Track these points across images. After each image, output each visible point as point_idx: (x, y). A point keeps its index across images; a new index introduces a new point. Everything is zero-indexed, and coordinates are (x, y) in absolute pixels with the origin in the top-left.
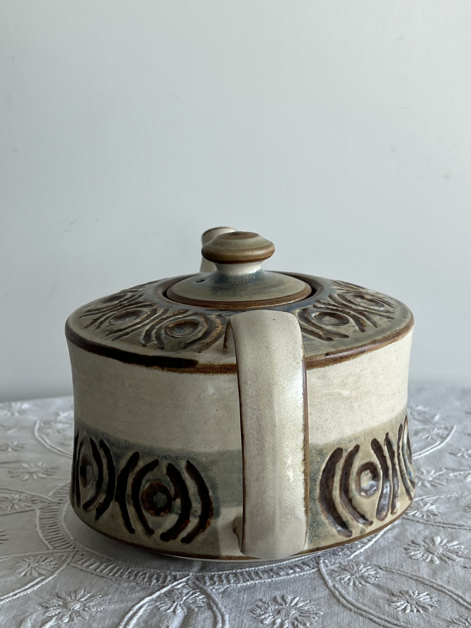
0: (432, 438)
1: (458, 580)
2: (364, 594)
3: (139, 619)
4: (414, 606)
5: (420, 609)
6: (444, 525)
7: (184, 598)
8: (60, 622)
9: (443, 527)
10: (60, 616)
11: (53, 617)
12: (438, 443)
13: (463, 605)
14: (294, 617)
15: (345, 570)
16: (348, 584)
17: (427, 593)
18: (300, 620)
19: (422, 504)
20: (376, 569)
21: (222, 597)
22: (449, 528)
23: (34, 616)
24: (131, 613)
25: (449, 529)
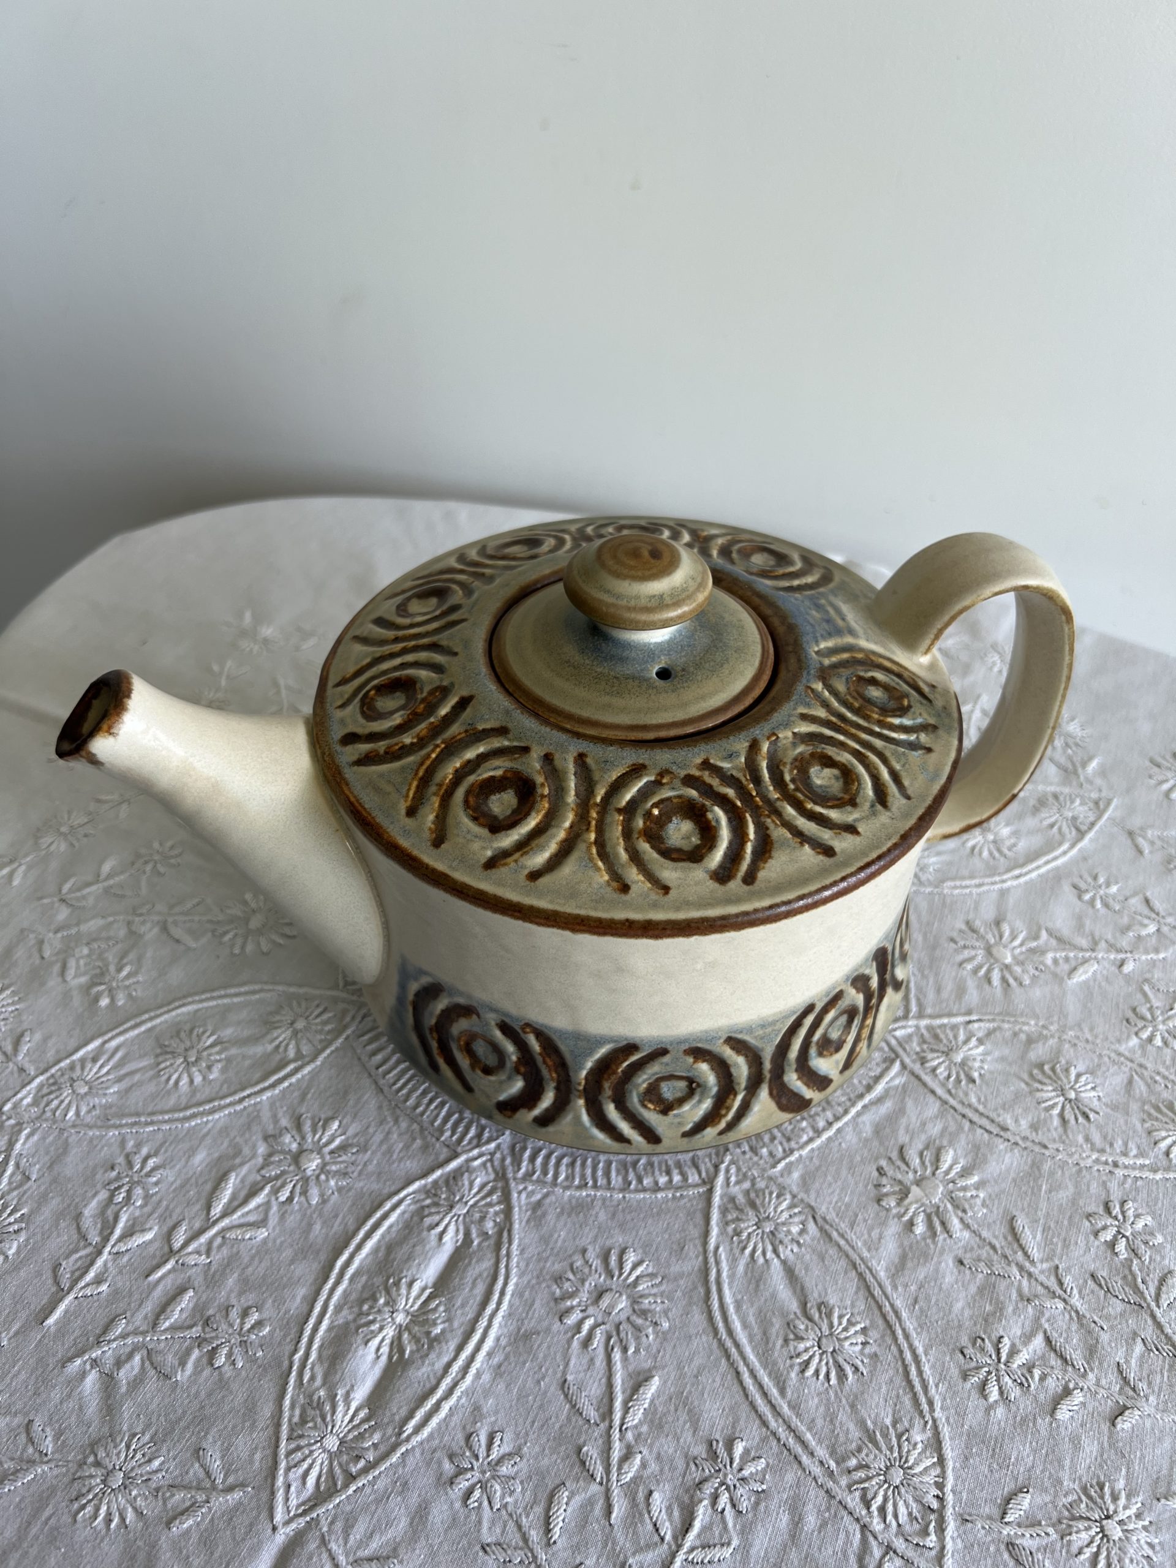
0: (1060, 829)
1: (933, 1301)
2: (758, 1286)
3: (383, 1236)
4: (824, 1362)
5: (833, 1375)
6: (975, 1118)
7: (471, 1203)
8: (273, 1198)
9: (971, 1121)
10: (279, 1183)
11: (270, 1180)
12: (1065, 846)
13: (912, 1387)
14: (617, 1320)
15: (753, 1205)
16: (744, 1248)
17: (863, 1325)
18: (623, 1335)
19: (962, 1037)
20: (805, 1220)
21: (528, 1221)
22: (980, 1127)
23: (244, 1170)
24: (378, 1215)
25: (979, 1131)
